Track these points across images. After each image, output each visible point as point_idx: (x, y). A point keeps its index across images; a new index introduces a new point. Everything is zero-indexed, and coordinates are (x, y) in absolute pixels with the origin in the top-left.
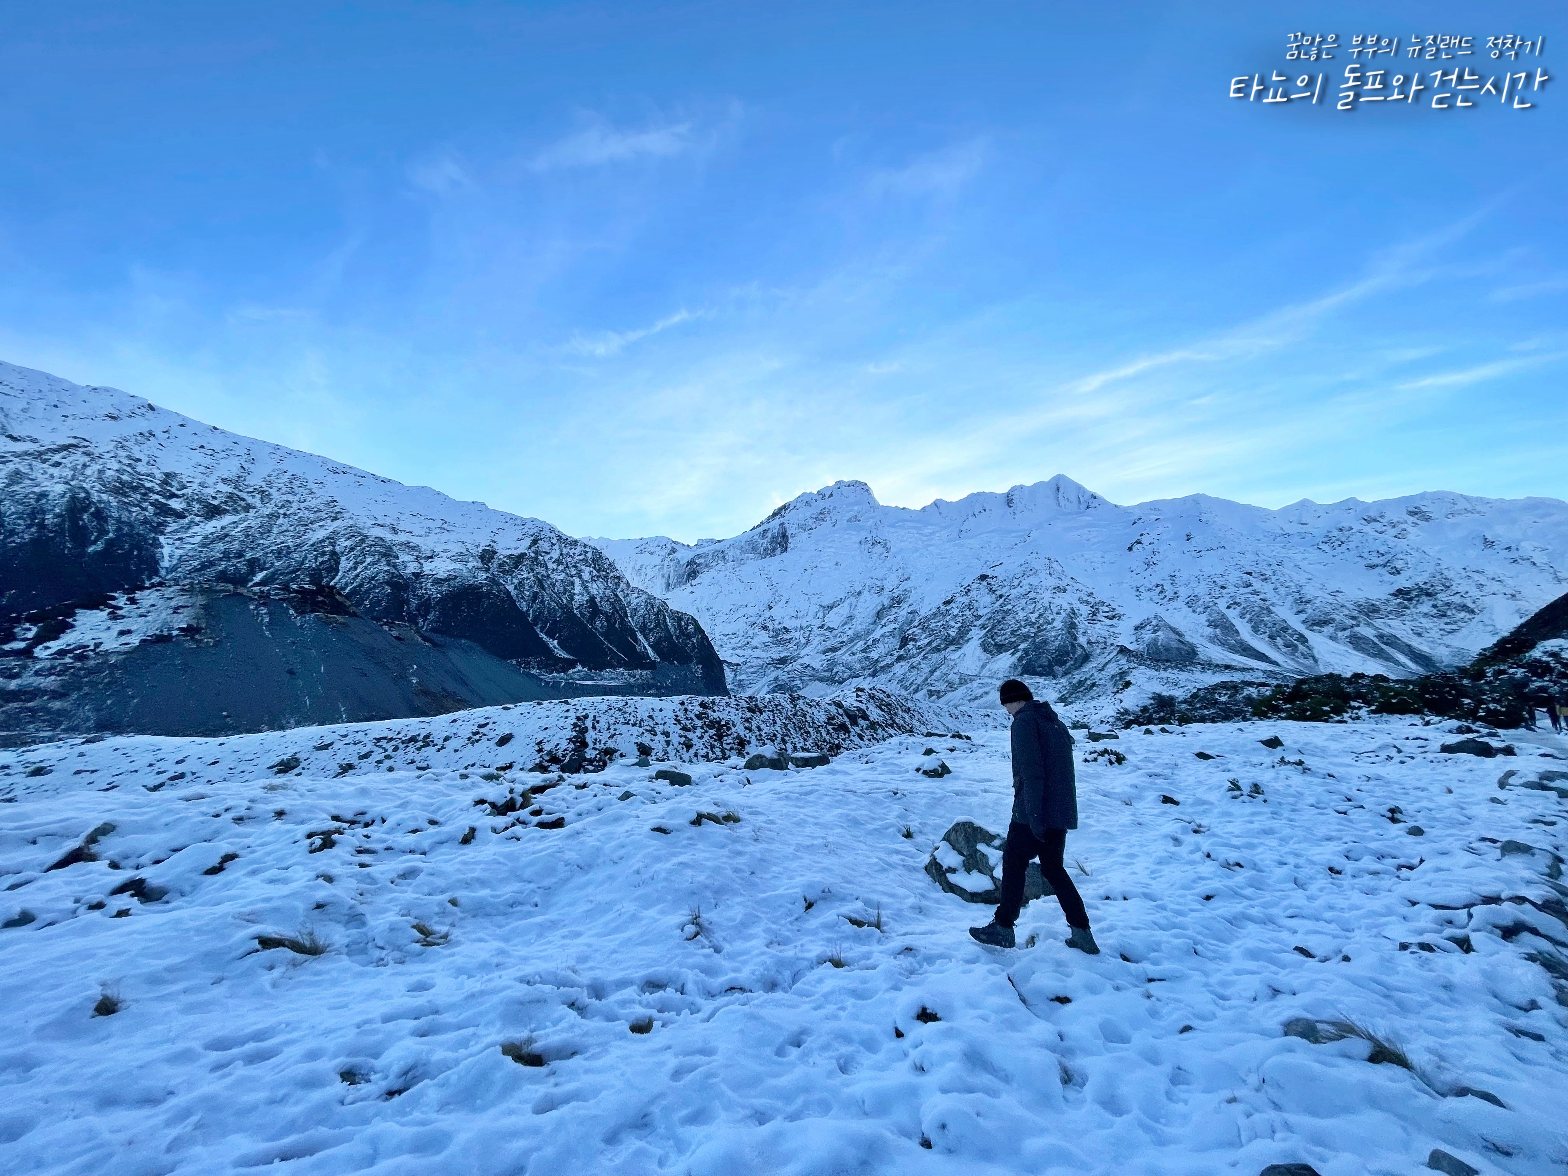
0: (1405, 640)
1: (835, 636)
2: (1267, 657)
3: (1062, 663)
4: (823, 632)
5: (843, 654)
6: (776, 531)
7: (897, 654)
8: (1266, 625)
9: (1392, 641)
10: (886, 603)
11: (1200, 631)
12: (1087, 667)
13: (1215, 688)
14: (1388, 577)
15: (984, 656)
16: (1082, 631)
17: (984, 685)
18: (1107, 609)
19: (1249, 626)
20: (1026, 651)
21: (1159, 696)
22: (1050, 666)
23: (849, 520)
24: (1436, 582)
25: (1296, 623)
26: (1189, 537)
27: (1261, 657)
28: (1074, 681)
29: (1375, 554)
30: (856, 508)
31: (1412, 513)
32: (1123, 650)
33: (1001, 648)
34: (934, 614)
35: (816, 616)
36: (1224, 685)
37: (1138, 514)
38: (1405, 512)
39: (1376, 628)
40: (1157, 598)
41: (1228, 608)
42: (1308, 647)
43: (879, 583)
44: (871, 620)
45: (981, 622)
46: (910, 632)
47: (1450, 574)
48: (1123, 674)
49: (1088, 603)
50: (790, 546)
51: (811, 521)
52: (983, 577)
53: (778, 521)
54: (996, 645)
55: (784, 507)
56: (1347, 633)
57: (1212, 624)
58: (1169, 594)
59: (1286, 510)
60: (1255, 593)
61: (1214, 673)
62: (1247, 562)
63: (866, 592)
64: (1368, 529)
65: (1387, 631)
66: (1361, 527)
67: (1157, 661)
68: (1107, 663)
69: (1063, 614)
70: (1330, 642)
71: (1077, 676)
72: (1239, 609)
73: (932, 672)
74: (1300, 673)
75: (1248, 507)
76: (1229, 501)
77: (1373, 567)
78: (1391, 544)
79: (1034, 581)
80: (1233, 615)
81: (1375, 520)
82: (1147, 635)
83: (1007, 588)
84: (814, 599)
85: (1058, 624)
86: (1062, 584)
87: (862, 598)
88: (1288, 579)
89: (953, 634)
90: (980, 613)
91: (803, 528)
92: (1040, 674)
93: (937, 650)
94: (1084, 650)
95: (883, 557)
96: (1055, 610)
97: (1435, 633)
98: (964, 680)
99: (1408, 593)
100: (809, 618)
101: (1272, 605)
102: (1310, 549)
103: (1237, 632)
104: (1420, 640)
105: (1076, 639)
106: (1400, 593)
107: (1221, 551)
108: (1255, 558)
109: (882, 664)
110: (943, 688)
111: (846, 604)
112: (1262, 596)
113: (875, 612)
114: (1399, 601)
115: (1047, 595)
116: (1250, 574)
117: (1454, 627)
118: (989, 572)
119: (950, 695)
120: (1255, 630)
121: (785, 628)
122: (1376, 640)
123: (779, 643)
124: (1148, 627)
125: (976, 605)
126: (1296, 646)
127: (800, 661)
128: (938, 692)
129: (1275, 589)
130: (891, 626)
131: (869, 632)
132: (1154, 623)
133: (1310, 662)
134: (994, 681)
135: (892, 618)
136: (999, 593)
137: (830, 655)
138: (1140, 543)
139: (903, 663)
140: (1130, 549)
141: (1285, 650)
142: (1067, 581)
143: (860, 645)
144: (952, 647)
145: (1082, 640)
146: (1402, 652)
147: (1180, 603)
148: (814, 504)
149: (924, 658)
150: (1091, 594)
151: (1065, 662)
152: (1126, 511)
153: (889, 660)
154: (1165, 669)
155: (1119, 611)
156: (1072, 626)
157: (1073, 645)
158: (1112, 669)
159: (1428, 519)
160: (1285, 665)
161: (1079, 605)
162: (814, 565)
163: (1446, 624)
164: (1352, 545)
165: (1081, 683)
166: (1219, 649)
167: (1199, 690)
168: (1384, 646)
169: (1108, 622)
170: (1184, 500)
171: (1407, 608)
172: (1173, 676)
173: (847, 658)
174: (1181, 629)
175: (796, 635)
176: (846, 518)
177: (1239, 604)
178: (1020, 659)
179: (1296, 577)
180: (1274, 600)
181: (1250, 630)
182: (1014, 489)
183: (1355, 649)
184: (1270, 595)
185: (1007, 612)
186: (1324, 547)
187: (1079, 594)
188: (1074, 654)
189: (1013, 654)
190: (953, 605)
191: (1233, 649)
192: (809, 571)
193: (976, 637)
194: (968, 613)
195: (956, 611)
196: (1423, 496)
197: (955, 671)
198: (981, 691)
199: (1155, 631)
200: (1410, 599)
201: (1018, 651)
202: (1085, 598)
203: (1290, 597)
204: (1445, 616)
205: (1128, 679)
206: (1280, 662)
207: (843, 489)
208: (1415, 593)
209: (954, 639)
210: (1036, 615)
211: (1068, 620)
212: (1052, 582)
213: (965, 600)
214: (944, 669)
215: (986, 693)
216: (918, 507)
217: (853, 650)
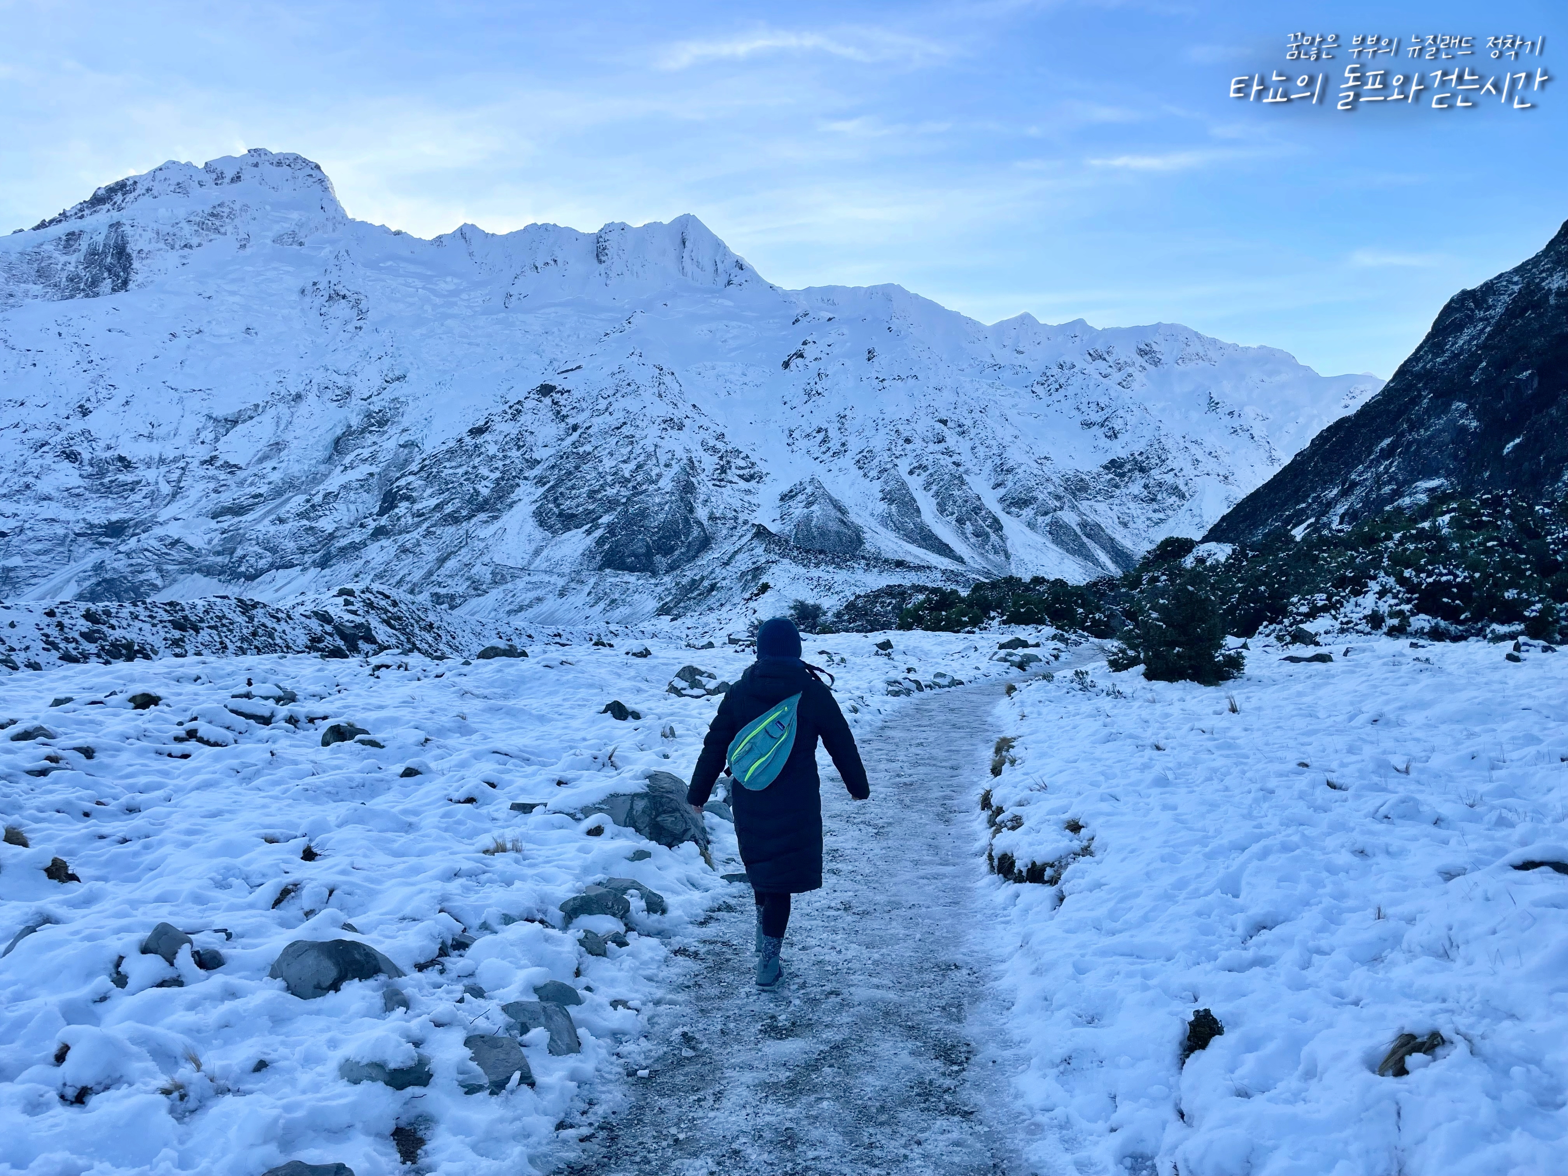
0: (1109, 531)
1: (241, 484)
2: (951, 551)
3: (668, 551)
4: (212, 471)
5: (257, 521)
6: (100, 239)
7: (372, 525)
8: (955, 502)
9: (1093, 531)
10: (355, 422)
11: (871, 506)
12: (705, 559)
13: (877, 595)
14: (1104, 442)
15: (539, 534)
16: (702, 497)
17: (536, 586)
18: (742, 463)
19: (934, 501)
20: (611, 529)
21: (802, 604)
22: (649, 554)
23: (278, 240)
24: (1152, 453)
25: (991, 502)
26: (871, 355)
27: (944, 550)
28: (684, 581)
29: (1093, 406)
30: (295, 215)
31: (1142, 353)
32: (761, 533)
33: (569, 521)
34: (451, 451)
35: (196, 438)
36: (890, 591)
37: (803, 305)
38: (1134, 349)
39: (1080, 514)
40: (816, 451)
41: (911, 473)
42: (1001, 537)
43: (341, 381)
44: (322, 455)
45: (537, 471)
46: (402, 482)
47: (1169, 444)
48: (757, 571)
49: (715, 450)
50: (136, 279)
51: (187, 230)
52: (546, 390)
53: (103, 217)
54: (560, 515)
55: (121, 187)
56: (1048, 519)
57: (888, 497)
58: (834, 444)
59: (1001, 328)
60: (948, 453)
61: (881, 572)
62: (943, 404)
63: (311, 397)
64: (1093, 368)
65: (1092, 518)
66: (1085, 365)
67: (807, 552)
68: (736, 552)
69: (676, 468)
70: (1027, 530)
71: (690, 573)
72: (924, 475)
73: (442, 561)
74: (988, 574)
75: (955, 316)
76: (931, 303)
77: (1088, 425)
78: (1113, 394)
79: (632, 404)
80: (915, 483)
81: (1100, 357)
82: (798, 510)
83: (587, 413)
84: (194, 402)
85: (666, 483)
86: (678, 414)
87: (303, 409)
88: (990, 436)
89: (485, 492)
90: (536, 456)
91: (169, 240)
92: (632, 569)
93: (454, 519)
94: (704, 530)
95: (350, 327)
96: (663, 459)
97: (1140, 524)
98: (500, 577)
99: (1121, 466)
100: (180, 441)
101: (967, 472)
102: (1022, 392)
103: (918, 510)
104: (1125, 531)
105: (691, 511)
106: (1114, 465)
107: (911, 382)
108: (953, 398)
109: (343, 542)
110: (461, 590)
111: (267, 418)
112: (955, 458)
113: (330, 438)
114: (1111, 476)
115: (653, 432)
116: (945, 422)
117: (1162, 516)
118: (556, 381)
119: (474, 602)
120: (942, 509)
121: (121, 459)
122: (1078, 530)
123: (107, 490)
124: (800, 497)
125: (530, 439)
126: (987, 536)
127: (158, 531)
128: (452, 597)
129: (973, 448)
130: (363, 470)
131: (316, 479)
132: (809, 490)
133: (1000, 559)
134: (554, 579)
135: (366, 453)
136: (571, 421)
137: (228, 521)
138: (801, 356)
139: (384, 542)
140: (786, 365)
141: (973, 540)
142: (685, 409)
143: (297, 502)
144: (483, 516)
145: (702, 513)
146: (1103, 547)
147: (847, 461)
148: (196, 191)
149: (428, 533)
150: (721, 437)
151: (672, 549)
152: (785, 298)
153: (356, 536)
154: (817, 565)
155: (761, 467)
156: (688, 488)
157: (686, 521)
158: (743, 563)
159: (1156, 363)
160: (972, 564)
161: (701, 453)
162: (196, 327)
163: (1154, 511)
164: (1071, 391)
165: (694, 584)
166: (892, 535)
167: (858, 597)
168: (1085, 539)
169: (743, 484)
170: (872, 291)
171: (1117, 486)
172: (825, 576)
173: (266, 528)
174: (846, 501)
175: (151, 475)
176: (271, 234)
177: (925, 468)
178: (600, 542)
179: (1000, 433)
180: (969, 465)
181: (934, 507)
182: (608, 228)
183: (1054, 541)
184: (966, 458)
185: (584, 457)
186: (1039, 389)
187: (703, 434)
188: (687, 535)
189: (589, 532)
190: (487, 436)
191: (909, 537)
192: (182, 341)
193: (527, 500)
194: (514, 453)
195: (492, 449)
196: (1157, 328)
197: (486, 559)
198: (532, 595)
199: (809, 504)
200: (1122, 475)
201: (597, 527)
202: (712, 442)
203: (989, 461)
204: (1153, 500)
205: (764, 579)
206: (966, 558)
207: (265, 168)
208: (1128, 466)
209: (486, 501)
210: (632, 465)
211: (682, 477)
212: (662, 410)
213: (511, 428)
214: (464, 555)
215: (539, 600)
216: (429, 235)
217: (282, 512)
